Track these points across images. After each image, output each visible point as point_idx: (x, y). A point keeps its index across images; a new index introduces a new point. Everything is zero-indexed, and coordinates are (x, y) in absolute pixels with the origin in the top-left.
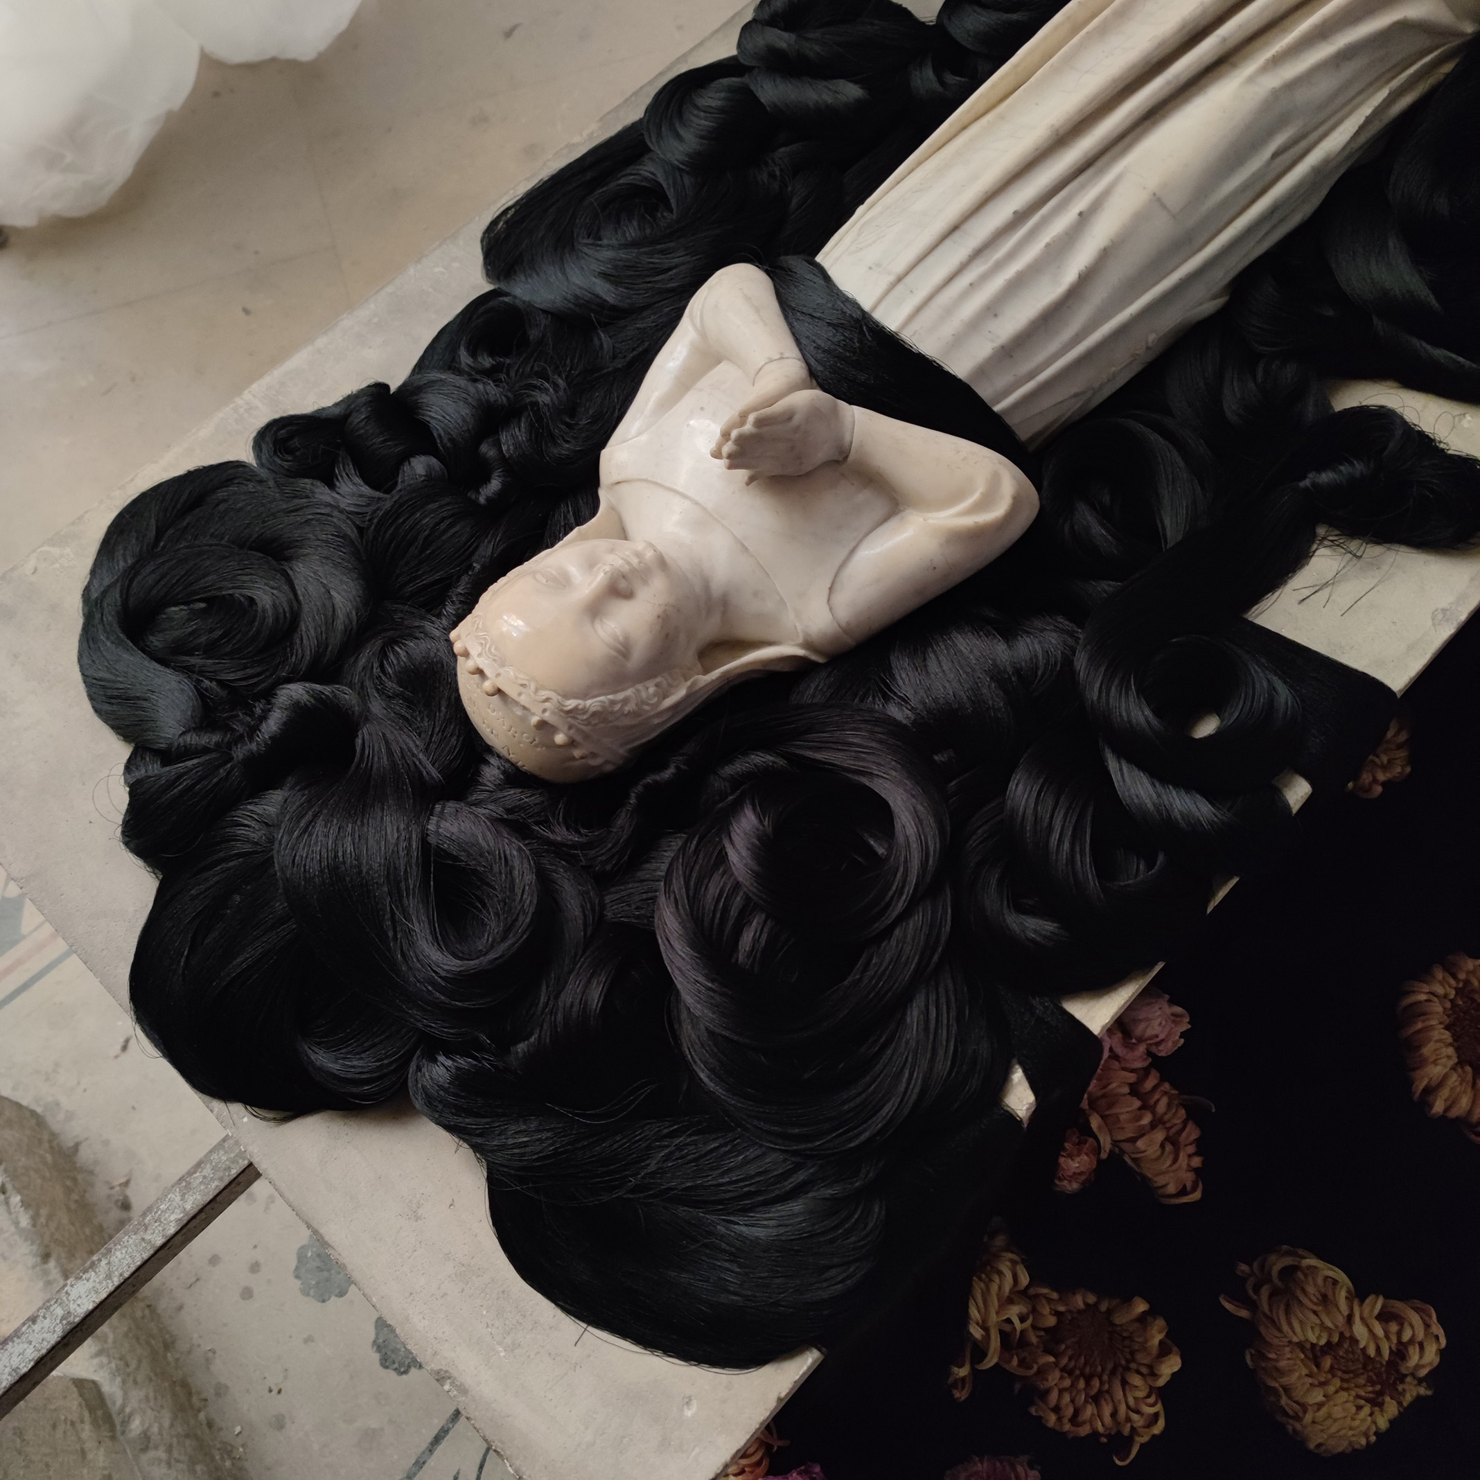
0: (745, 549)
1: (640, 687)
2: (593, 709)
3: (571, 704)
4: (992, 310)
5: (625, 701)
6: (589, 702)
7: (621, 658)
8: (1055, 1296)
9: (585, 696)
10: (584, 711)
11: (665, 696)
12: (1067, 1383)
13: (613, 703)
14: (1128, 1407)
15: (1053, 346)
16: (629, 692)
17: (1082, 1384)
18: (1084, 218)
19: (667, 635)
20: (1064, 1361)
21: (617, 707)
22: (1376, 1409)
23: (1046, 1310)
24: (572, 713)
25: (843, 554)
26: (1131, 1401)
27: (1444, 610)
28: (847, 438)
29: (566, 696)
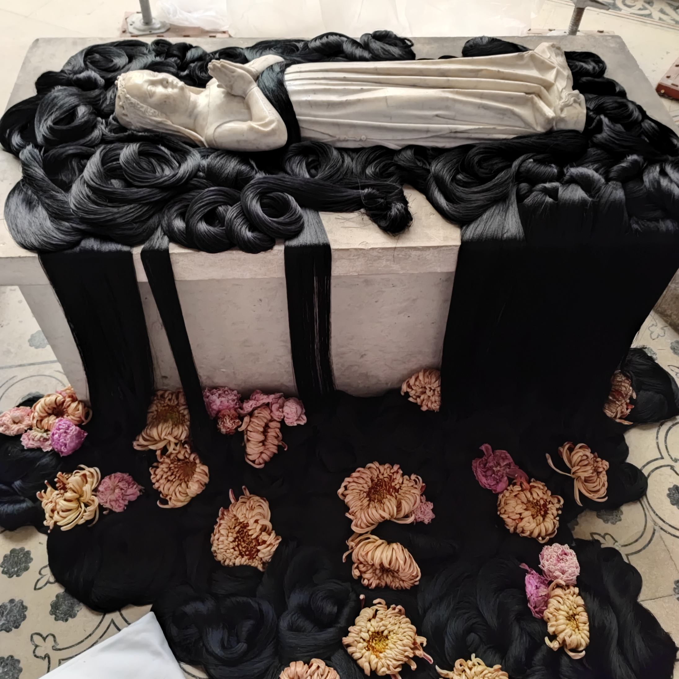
0: (208, 106)
1: (149, 108)
2: (132, 101)
3: (128, 96)
4: (315, 92)
5: (142, 107)
6: (132, 99)
7: (148, 95)
8: (189, 451)
9: (132, 96)
10: (130, 100)
11: (155, 116)
12: (166, 470)
13: (138, 104)
14: (174, 491)
15: (326, 113)
16: (145, 106)
17: (169, 473)
18: (362, 91)
19: (165, 102)
20: (172, 465)
21: (139, 106)
22: (240, 556)
23: (182, 452)
24: (127, 98)
25: (228, 120)
26: (177, 490)
27: (367, 243)
28: (248, 91)
29: (128, 93)
